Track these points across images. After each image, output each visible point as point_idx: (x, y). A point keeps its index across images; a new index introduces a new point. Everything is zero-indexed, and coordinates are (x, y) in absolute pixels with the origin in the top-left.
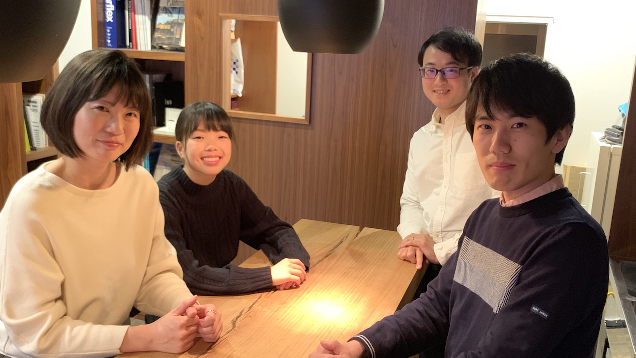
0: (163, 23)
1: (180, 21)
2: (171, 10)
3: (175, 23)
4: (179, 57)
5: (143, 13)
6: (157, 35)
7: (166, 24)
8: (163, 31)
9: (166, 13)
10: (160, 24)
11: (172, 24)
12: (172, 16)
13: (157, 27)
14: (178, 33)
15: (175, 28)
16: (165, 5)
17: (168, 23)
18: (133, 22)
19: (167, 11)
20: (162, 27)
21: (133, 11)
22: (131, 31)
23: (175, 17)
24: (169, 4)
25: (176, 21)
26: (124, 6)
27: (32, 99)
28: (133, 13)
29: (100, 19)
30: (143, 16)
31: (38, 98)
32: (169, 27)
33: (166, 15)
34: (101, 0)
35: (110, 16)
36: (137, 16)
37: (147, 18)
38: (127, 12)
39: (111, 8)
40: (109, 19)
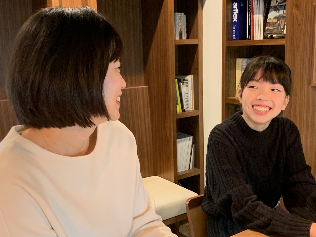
0: (272, 18)
1: (284, 15)
2: (278, 7)
3: (281, 17)
4: (282, 42)
5: (259, 13)
6: (267, 27)
7: (274, 18)
8: (273, 24)
9: (275, 10)
10: (270, 19)
11: (278, 18)
12: (279, 12)
13: (268, 21)
14: (283, 24)
15: (281, 20)
16: (275, 5)
17: (276, 18)
18: (251, 21)
19: (276, 9)
20: (271, 21)
21: (252, 12)
22: (249, 27)
23: (281, 12)
24: (277, 3)
25: (282, 15)
26: (246, 9)
27: (186, 79)
28: (251, 14)
29: (230, 21)
30: (259, 15)
31: (190, 78)
32: (276, 20)
33: (275, 12)
34: (230, 7)
35: (236, 17)
36: (254, 15)
37: (261, 15)
38: (247, 13)
39: (236, 12)
40: (235, 20)
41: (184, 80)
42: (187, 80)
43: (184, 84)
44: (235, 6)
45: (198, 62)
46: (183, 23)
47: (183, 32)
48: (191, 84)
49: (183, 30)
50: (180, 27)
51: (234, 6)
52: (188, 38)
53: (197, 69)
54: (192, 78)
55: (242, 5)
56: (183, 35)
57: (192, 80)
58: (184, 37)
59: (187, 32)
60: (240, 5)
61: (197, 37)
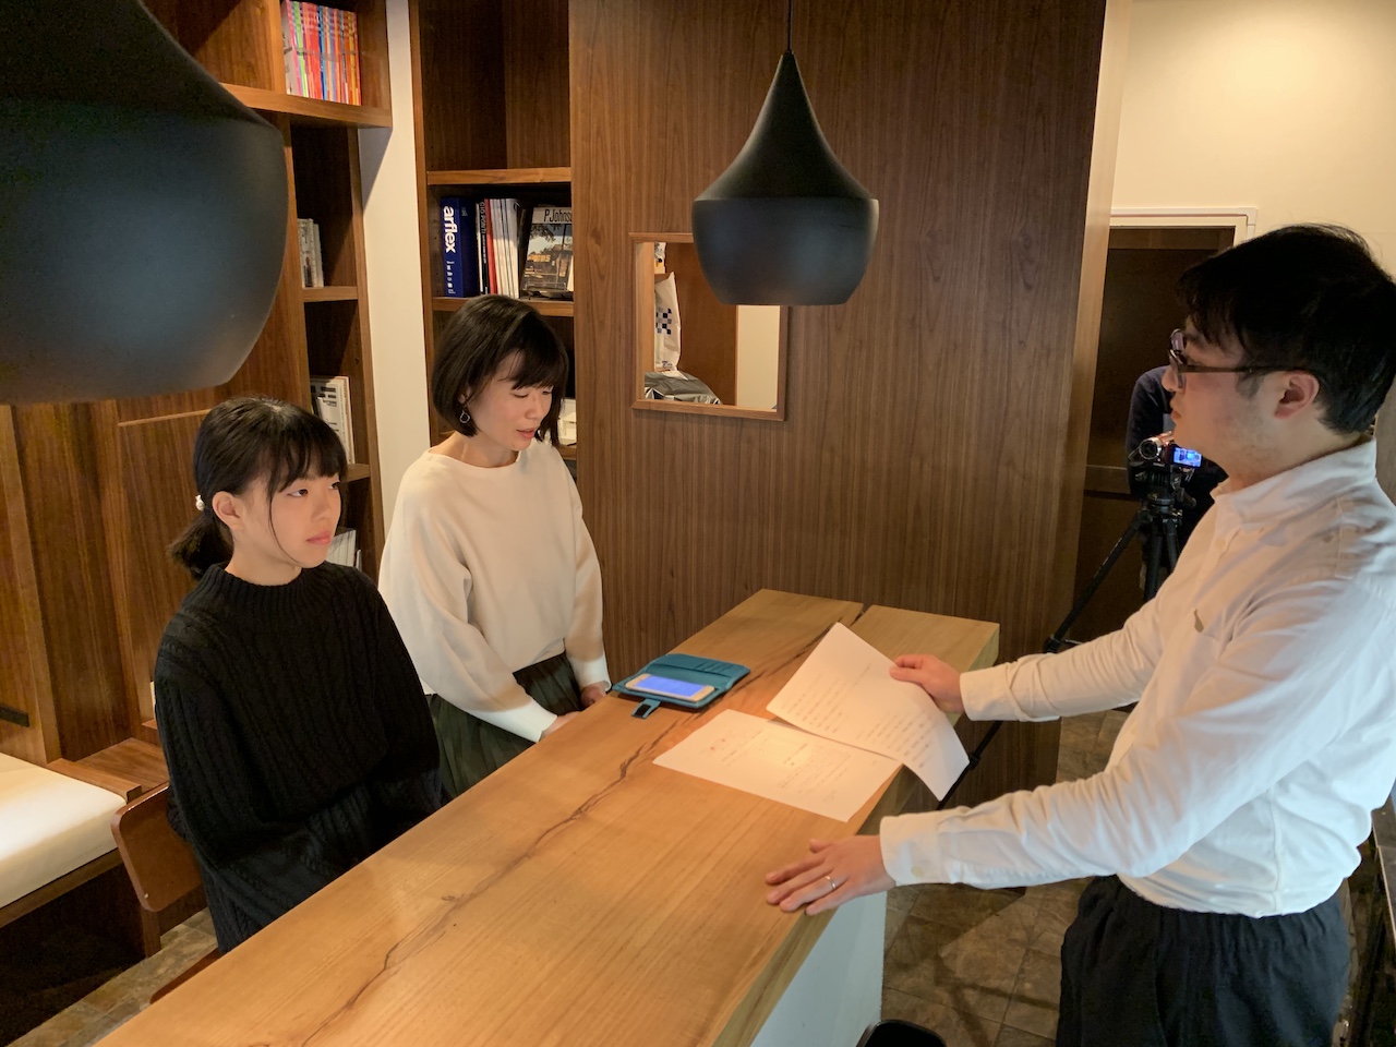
0: (538, 252)
1: (565, 248)
2: (551, 229)
3: (558, 252)
4: (564, 309)
5: (506, 236)
6: (528, 272)
7: (542, 253)
8: (539, 266)
9: (543, 234)
10: (533, 253)
11: (553, 253)
12: (553, 240)
13: (529, 258)
14: (564, 268)
15: (558, 260)
16: (542, 222)
17: (545, 252)
18: (489, 252)
19: (546, 231)
20: (535, 259)
21: (489, 232)
22: (485, 267)
23: (558, 240)
24: (548, 218)
25: (560, 248)
26: (475, 224)
27: (328, 385)
28: (488, 236)
29: (437, 248)
30: (506, 241)
31: (339, 384)
32: (548, 258)
33: (544, 238)
34: (435, 216)
35: (452, 241)
36: (495, 241)
37: (511, 243)
38: (479, 235)
39: (452, 229)
40: (450, 248)
41: (324, 389)
42: (333, 390)
43: (327, 399)
44: (449, 214)
45: (358, 343)
46: (313, 244)
47: (314, 269)
48: (344, 399)
49: (314, 263)
50: (305, 256)
51: (446, 215)
52: (327, 283)
53: (359, 362)
54: (345, 385)
55: (464, 214)
56: (314, 275)
57: (345, 389)
58: (318, 282)
59: (323, 269)
60: (461, 213)
61: (353, 282)
